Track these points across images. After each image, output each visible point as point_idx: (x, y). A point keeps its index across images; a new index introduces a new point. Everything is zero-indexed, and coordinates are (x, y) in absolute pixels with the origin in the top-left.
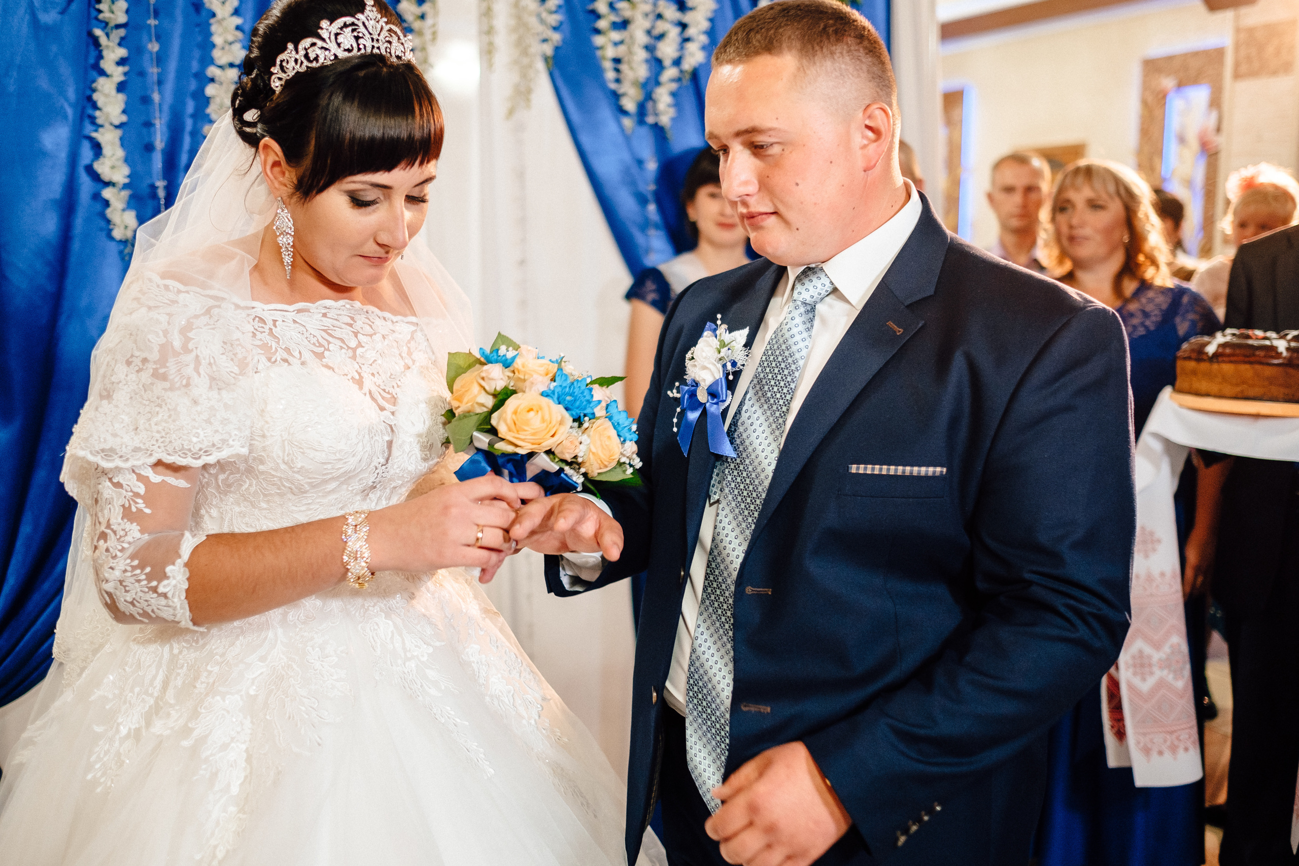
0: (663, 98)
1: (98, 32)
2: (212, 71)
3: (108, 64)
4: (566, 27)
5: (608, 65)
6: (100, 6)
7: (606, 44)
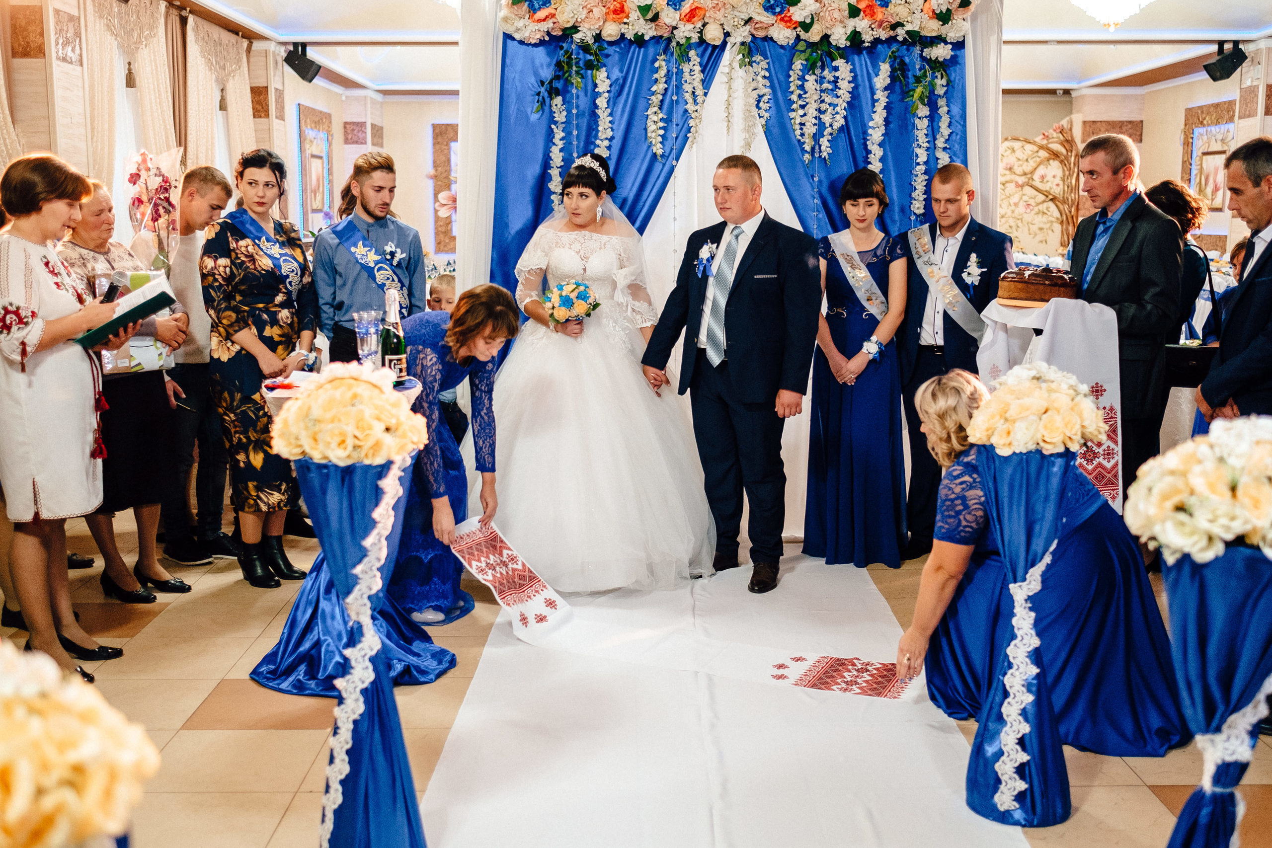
0: (824, 142)
1: (553, 126)
2: (598, 142)
3: (556, 140)
4: (773, 109)
5: (797, 127)
6: (555, 115)
7: (796, 116)
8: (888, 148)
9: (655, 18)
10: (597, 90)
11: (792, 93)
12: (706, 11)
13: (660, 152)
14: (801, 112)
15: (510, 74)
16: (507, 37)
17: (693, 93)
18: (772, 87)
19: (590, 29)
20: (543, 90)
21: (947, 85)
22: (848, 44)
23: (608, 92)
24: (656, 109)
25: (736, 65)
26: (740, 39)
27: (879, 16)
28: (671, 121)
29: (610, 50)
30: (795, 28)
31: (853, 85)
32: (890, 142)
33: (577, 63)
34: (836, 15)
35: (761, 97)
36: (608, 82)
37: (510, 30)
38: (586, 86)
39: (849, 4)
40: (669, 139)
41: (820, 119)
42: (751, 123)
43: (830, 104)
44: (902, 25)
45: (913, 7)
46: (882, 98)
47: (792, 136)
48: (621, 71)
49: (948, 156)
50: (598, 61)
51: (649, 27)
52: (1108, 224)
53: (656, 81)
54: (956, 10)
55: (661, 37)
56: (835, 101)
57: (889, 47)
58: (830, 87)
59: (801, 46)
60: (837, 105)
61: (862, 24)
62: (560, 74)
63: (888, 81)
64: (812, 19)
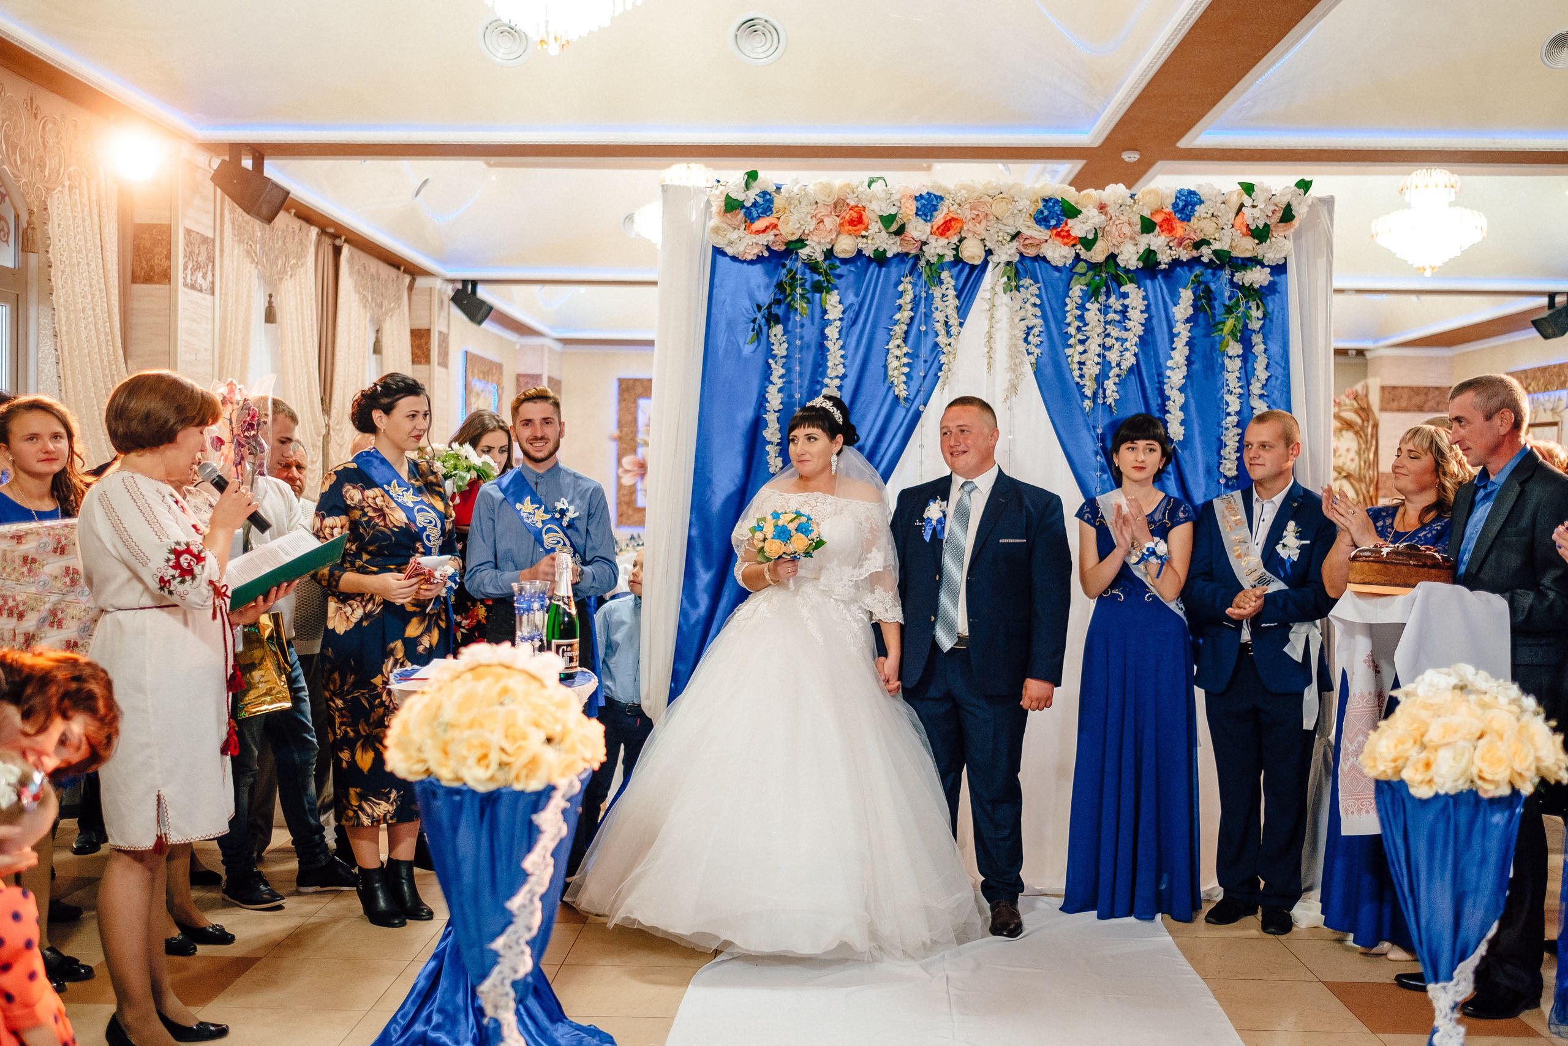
0: (1110, 386)
1: (771, 361)
2: (827, 381)
3: (774, 378)
4: (1045, 344)
5: (1076, 366)
6: (773, 347)
7: (1074, 353)
8: (1190, 394)
9: (901, 231)
10: (826, 317)
11: (1069, 325)
12: (963, 223)
13: (903, 394)
14: (1080, 348)
15: (720, 294)
16: (718, 251)
17: (946, 323)
18: (1044, 317)
19: (819, 243)
20: (759, 316)
21: (1264, 317)
22: (1141, 265)
23: (841, 319)
24: (899, 342)
25: (999, 289)
26: (1004, 258)
27: (1179, 232)
28: (917, 356)
29: (842, 270)
30: (1074, 245)
31: (1146, 315)
32: (1192, 386)
33: (802, 285)
34: (1126, 229)
35: (1030, 329)
36: (841, 308)
37: (721, 243)
38: (812, 312)
39: (1142, 217)
40: (915, 378)
41: (1104, 357)
42: (1018, 361)
43: (1117, 339)
44: (1208, 243)
45: (1221, 222)
46: (1183, 331)
47: (1068, 377)
48: (857, 295)
49: (1265, 405)
50: (829, 281)
51: (892, 241)
52: (1490, 489)
53: (900, 307)
54: (1275, 226)
55: (907, 254)
56: (1125, 335)
57: (1191, 272)
58: (1117, 317)
59: (1081, 267)
60: (1126, 340)
61: (1157, 241)
62: (781, 297)
63: (1191, 311)
64: (1096, 234)
